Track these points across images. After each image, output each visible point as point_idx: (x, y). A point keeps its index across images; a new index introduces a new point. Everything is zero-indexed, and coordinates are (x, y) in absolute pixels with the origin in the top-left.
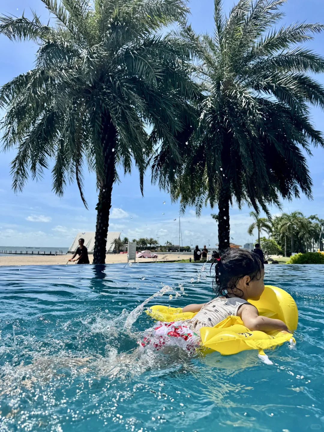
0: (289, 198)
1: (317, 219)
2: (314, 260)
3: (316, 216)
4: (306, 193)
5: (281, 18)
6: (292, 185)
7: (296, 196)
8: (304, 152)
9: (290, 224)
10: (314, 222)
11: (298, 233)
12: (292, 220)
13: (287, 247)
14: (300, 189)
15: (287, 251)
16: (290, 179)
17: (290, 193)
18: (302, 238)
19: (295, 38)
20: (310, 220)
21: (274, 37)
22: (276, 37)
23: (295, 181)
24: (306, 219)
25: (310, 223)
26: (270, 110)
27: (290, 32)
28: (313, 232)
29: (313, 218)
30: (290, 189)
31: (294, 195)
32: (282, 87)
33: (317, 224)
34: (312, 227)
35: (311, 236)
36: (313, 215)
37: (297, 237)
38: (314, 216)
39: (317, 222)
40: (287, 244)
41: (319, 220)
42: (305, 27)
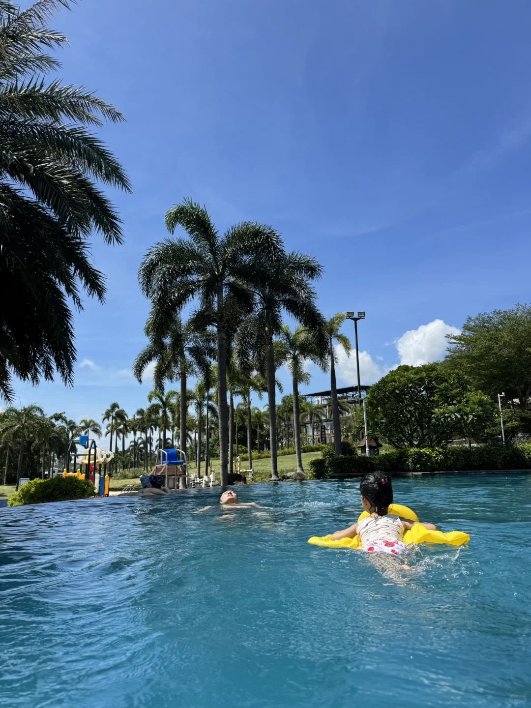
0: (35, 378)
1: (64, 419)
2: (64, 491)
3: (63, 415)
4: (63, 373)
5: (55, 69)
6: (41, 356)
7: (46, 376)
8: (69, 301)
9: (19, 427)
10: (58, 423)
11: (30, 443)
12: (23, 420)
13: (9, 467)
14: (54, 365)
15: (7, 475)
16: (39, 345)
17: (36, 370)
18: (37, 452)
19: (75, 112)
20: (53, 420)
21: (39, 90)
22: (43, 91)
23: (47, 349)
24: (47, 419)
25: (54, 426)
26: (18, 209)
27: (68, 96)
28: (55, 440)
29: (58, 417)
30: (38, 362)
31: (43, 375)
32: (48, 176)
33: (63, 428)
34: (55, 432)
35: (52, 448)
36: (59, 412)
37: (29, 450)
38: (60, 414)
39: (64, 424)
40: (10, 462)
41: (66, 421)
42: (93, 102)
